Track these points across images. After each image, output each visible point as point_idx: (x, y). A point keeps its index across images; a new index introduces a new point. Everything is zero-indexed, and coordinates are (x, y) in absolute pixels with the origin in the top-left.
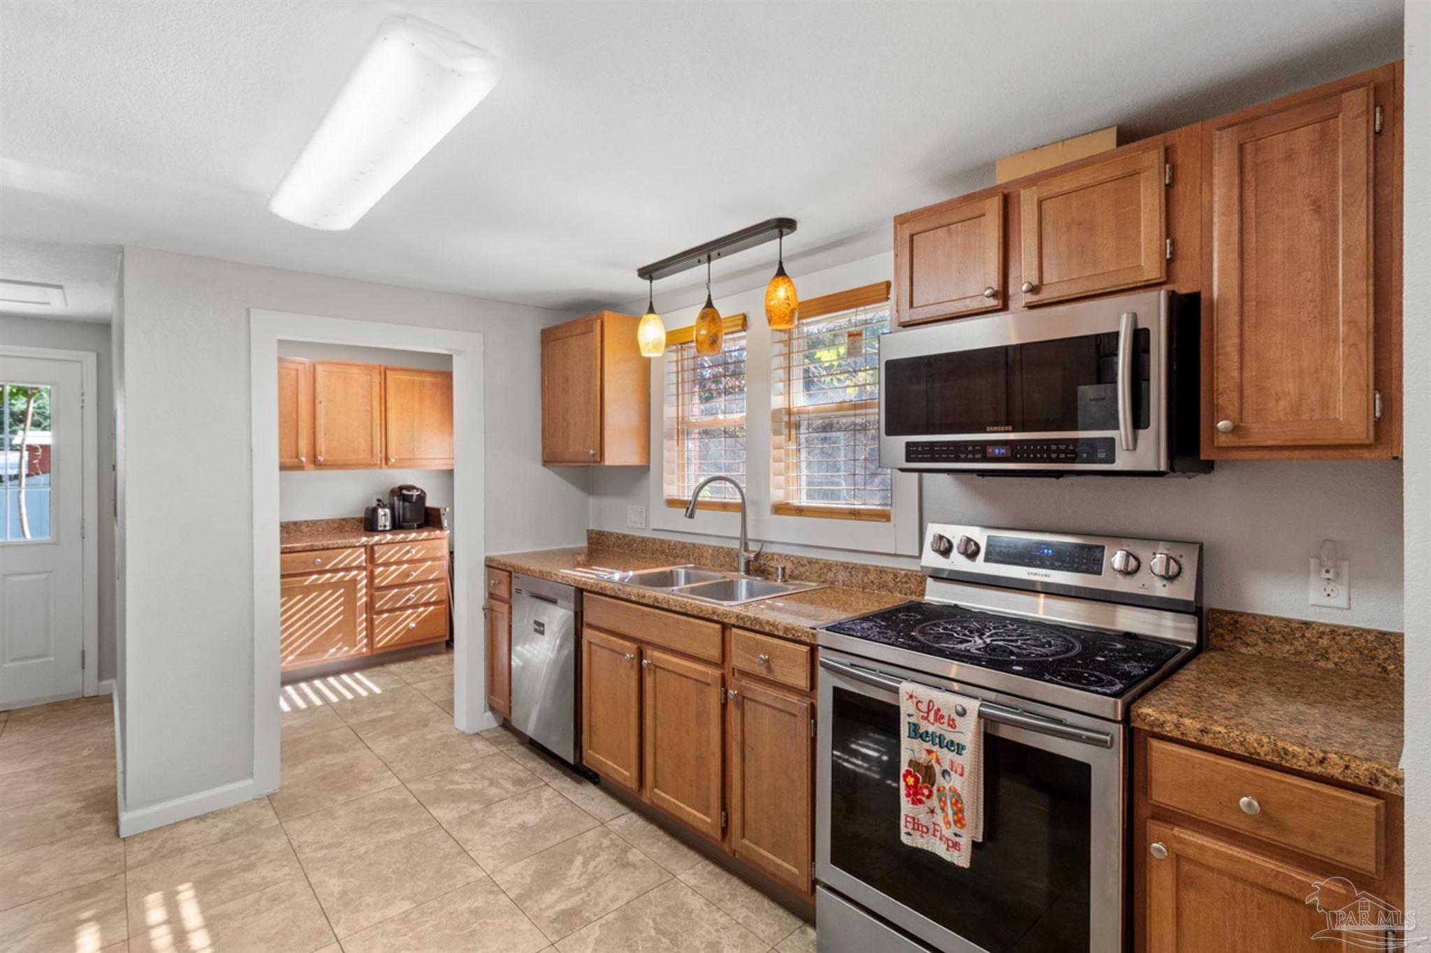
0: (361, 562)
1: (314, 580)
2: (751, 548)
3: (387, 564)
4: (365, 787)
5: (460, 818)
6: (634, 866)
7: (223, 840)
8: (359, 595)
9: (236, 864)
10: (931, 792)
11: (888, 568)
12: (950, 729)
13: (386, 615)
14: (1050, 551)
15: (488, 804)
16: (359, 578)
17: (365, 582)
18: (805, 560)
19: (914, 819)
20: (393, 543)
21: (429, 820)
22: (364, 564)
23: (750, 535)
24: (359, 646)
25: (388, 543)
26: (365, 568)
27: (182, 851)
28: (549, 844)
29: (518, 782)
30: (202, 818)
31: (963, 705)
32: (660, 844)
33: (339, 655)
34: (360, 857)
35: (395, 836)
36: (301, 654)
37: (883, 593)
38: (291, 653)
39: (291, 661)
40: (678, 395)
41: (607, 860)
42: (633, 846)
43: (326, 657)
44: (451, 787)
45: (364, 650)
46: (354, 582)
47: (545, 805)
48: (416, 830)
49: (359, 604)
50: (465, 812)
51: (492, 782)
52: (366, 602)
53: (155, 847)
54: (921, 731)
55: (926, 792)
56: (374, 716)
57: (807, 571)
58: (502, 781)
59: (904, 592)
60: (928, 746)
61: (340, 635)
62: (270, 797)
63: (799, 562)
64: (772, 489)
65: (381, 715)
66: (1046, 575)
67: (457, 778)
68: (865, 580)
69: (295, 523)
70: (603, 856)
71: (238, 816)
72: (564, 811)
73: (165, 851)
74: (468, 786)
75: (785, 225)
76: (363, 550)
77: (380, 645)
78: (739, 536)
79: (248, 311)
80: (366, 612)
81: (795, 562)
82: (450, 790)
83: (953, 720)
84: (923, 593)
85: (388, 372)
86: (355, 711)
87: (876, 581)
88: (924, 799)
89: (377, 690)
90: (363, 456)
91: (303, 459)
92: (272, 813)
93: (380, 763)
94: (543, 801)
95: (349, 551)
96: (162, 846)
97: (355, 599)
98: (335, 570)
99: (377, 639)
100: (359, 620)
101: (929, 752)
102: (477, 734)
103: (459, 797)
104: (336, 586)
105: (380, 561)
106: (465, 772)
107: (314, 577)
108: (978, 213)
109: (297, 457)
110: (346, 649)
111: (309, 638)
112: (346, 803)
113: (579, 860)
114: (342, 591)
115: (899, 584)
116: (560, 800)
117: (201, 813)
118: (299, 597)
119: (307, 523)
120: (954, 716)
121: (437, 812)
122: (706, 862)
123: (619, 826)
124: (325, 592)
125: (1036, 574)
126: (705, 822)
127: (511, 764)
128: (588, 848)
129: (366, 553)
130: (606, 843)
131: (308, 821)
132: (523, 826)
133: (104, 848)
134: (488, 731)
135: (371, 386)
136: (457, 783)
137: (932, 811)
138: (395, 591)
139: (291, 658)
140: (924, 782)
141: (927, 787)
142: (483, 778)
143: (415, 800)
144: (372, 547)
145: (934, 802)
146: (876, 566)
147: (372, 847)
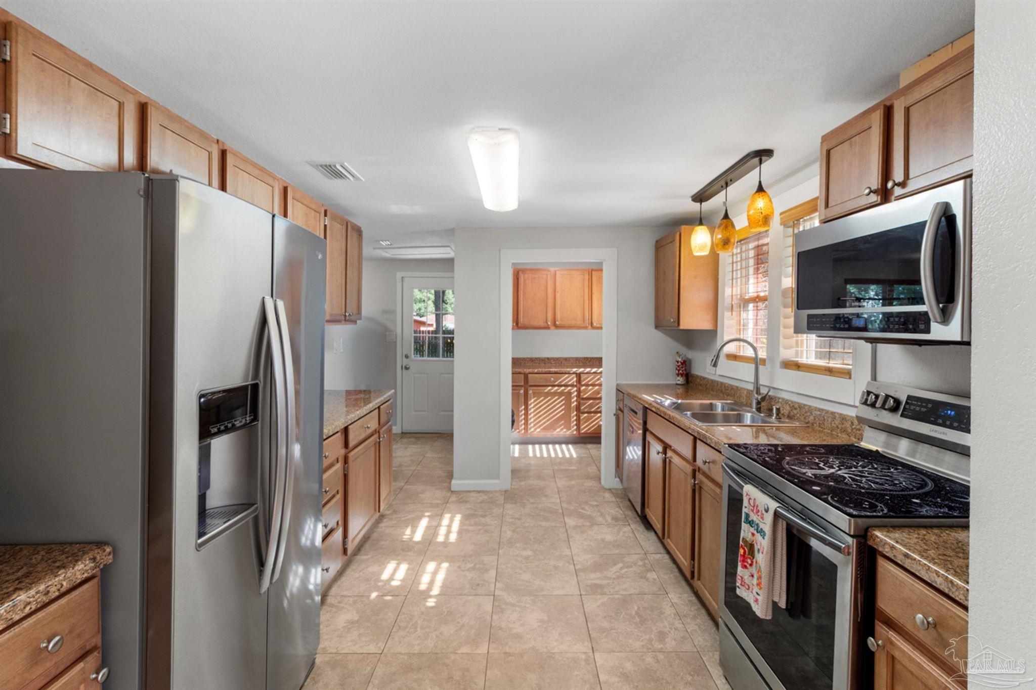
0: (574, 382)
1: (550, 390)
2: (762, 391)
3: (587, 385)
4: (544, 499)
5: (576, 526)
6: (647, 580)
7: (481, 503)
8: (573, 400)
9: (480, 513)
10: (752, 562)
11: (848, 416)
12: (761, 520)
13: (586, 415)
14: (953, 413)
15: (593, 523)
16: (572, 391)
17: (576, 393)
18: (797, 404)
19: (742, 578)
20: (590, 373)
21: (562, 522)
22: (575, 384)
23: (761, 382)
24: (573, 429)
25: (587, 373)
26: (576, 386)
27: (467, 502)
28: (609, 552)
29: (615, 519)
30: (479, 492)
31: (769, 505)
32: (671, 575)
33: (561, 433)
34: (525, 527)
35: (544, 524)
36: (544, 429)
37: (844, 436)
38: (539, 427)
39: (539, 432)
40: (732, 279)
41: (635, 571)
42: (654, 571)
43: (555, 433)
44: (580, 510)
45: (575, 432)
46: (570, 393)
47: (621, 534)
48: (553, 524)
49: (573, 405)
50: (580, 524)
51: (602, 515)
52: (576, 405)
53: (460, 497)
54: (750, 519)
55: (749, 561)
56: (566, 468)
57: (798, 413)
58: (607, 516)
59: (857, 437)
60: (752, 530)
61: (563, 422)
62: (506, 491)
63: (793, 406)
64: (781, 349)
65: (570, 468)
66: (944, 433)
67: (586, 508)
68: (833, 425)
69: (548, 358)
70: (634, 569)
71: (491, 495)
72: (629, 541)
73: (461, 500)
74: (589, 513)
75: (763, 154)
76: (574, 375)
77: (583, 431)
78: (753, 381)
79: (500, 250)
80: (576, 411)
81: (791, 405)
82: (579, 512)
83: (763, 514)
84: (860, 439)
85: (593, 272)
86: (560, 463)
87: (840, 426)
88: (748, 566)
89: (575, 456)
90: (579, 322)
91: (549, 323)
92: (503, 498)
93: (556, 490)
94: (622, 532)
95: (567, 375)
96: (461, 498)
97: (571, 403)
98: (560, 386)
99: (582, 427)
100: (572, 415)
101: (753, 534)
102: (610, 489)
103: (582, 516)
104: (561, 394)
105: (583, 383)
106: (592, 506)
107: (550, 388)
108: (866, 127)
109: (547, 323)
110: (565, 430)
111: (548, 421)
112: (532, 503)
113: (621, 565)
114: (563, 397)
115: (854, 430)
116: (631, 535)
117: (479, 490)
118: (542, 398)
119: (554, 359)
120: (764, 512)
121: (567, 520)
122: (692, 595)
123: (654, 558)
124: (554, 397)
125: (936, 431)
126: (684, 564)
127: (617, 509)
128: (628, 562)
129: (576, 377)
130: (640, 563)
131: (514, 505)
132: (603, 540)
133: (445, 493)
134: (616, 489)
135: (584, 281)
136: (585, 510)
137: (752, 576)
138: (591, 401)
139: (538, 430)
140: (749, 554)
141: (750, 558)
142: (599, 511)
143: (561, 511)
144: (580, 374)
145: (753, 570)
146: (841, 414)
147: (532, 525)
